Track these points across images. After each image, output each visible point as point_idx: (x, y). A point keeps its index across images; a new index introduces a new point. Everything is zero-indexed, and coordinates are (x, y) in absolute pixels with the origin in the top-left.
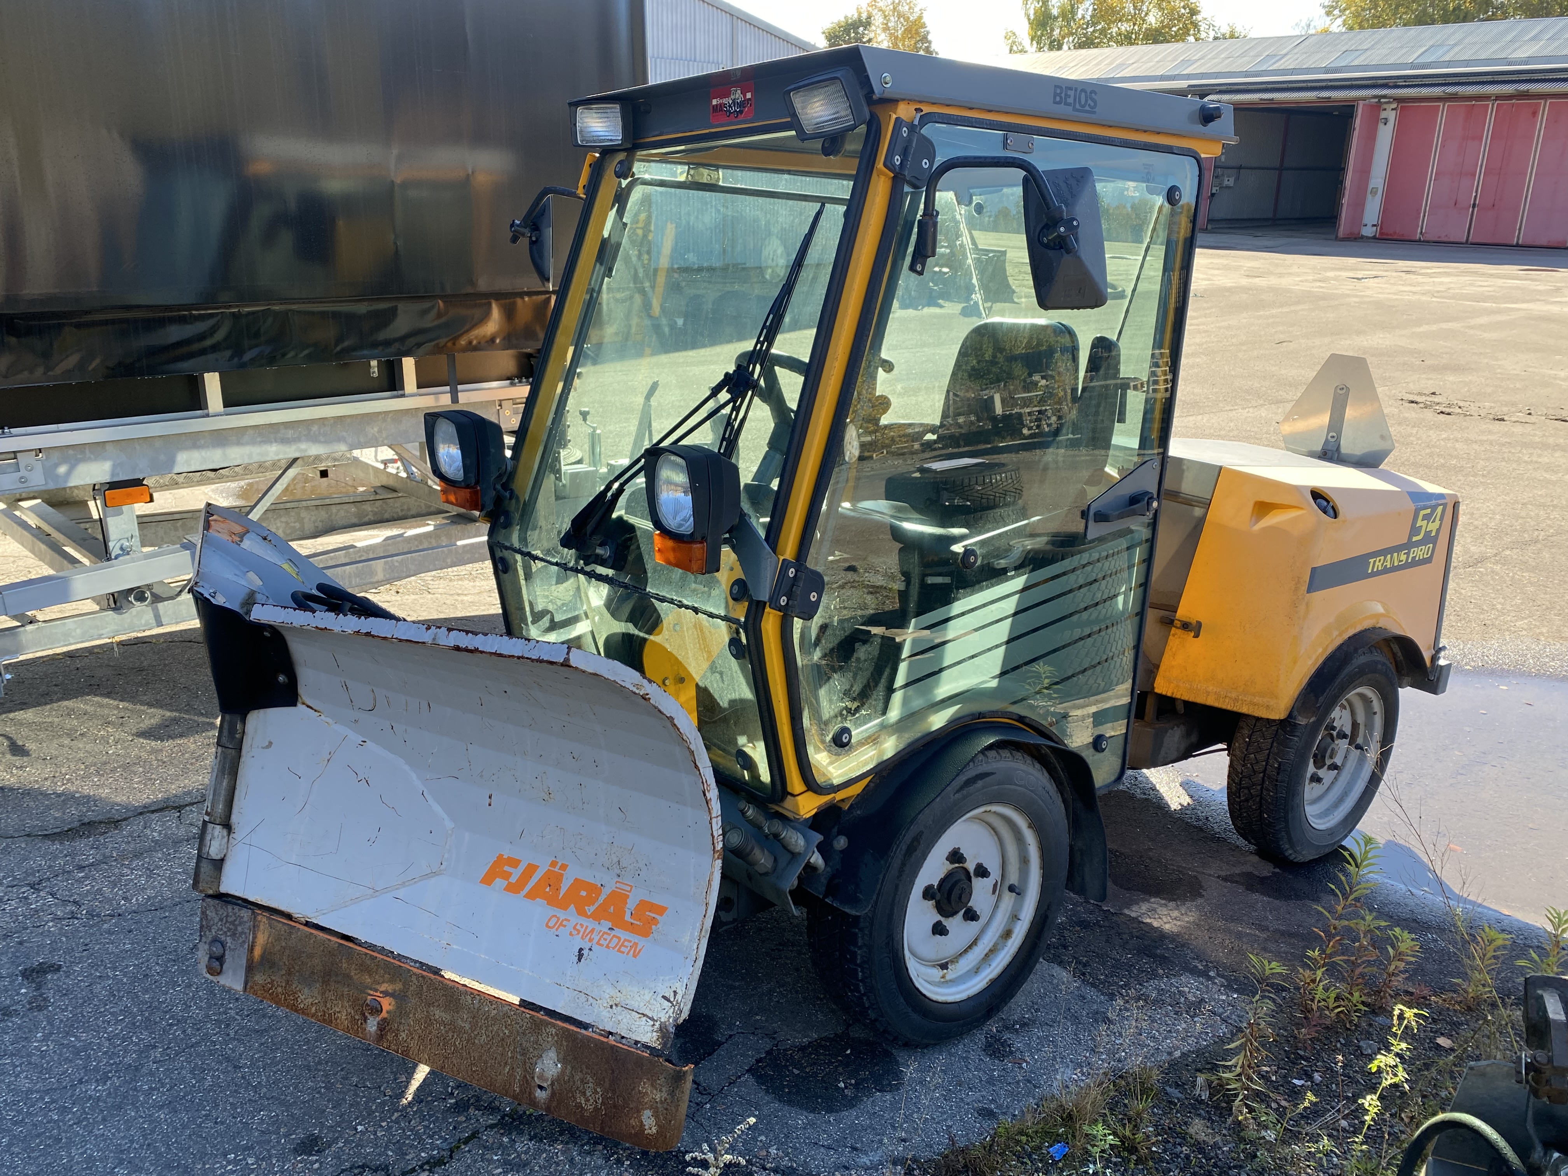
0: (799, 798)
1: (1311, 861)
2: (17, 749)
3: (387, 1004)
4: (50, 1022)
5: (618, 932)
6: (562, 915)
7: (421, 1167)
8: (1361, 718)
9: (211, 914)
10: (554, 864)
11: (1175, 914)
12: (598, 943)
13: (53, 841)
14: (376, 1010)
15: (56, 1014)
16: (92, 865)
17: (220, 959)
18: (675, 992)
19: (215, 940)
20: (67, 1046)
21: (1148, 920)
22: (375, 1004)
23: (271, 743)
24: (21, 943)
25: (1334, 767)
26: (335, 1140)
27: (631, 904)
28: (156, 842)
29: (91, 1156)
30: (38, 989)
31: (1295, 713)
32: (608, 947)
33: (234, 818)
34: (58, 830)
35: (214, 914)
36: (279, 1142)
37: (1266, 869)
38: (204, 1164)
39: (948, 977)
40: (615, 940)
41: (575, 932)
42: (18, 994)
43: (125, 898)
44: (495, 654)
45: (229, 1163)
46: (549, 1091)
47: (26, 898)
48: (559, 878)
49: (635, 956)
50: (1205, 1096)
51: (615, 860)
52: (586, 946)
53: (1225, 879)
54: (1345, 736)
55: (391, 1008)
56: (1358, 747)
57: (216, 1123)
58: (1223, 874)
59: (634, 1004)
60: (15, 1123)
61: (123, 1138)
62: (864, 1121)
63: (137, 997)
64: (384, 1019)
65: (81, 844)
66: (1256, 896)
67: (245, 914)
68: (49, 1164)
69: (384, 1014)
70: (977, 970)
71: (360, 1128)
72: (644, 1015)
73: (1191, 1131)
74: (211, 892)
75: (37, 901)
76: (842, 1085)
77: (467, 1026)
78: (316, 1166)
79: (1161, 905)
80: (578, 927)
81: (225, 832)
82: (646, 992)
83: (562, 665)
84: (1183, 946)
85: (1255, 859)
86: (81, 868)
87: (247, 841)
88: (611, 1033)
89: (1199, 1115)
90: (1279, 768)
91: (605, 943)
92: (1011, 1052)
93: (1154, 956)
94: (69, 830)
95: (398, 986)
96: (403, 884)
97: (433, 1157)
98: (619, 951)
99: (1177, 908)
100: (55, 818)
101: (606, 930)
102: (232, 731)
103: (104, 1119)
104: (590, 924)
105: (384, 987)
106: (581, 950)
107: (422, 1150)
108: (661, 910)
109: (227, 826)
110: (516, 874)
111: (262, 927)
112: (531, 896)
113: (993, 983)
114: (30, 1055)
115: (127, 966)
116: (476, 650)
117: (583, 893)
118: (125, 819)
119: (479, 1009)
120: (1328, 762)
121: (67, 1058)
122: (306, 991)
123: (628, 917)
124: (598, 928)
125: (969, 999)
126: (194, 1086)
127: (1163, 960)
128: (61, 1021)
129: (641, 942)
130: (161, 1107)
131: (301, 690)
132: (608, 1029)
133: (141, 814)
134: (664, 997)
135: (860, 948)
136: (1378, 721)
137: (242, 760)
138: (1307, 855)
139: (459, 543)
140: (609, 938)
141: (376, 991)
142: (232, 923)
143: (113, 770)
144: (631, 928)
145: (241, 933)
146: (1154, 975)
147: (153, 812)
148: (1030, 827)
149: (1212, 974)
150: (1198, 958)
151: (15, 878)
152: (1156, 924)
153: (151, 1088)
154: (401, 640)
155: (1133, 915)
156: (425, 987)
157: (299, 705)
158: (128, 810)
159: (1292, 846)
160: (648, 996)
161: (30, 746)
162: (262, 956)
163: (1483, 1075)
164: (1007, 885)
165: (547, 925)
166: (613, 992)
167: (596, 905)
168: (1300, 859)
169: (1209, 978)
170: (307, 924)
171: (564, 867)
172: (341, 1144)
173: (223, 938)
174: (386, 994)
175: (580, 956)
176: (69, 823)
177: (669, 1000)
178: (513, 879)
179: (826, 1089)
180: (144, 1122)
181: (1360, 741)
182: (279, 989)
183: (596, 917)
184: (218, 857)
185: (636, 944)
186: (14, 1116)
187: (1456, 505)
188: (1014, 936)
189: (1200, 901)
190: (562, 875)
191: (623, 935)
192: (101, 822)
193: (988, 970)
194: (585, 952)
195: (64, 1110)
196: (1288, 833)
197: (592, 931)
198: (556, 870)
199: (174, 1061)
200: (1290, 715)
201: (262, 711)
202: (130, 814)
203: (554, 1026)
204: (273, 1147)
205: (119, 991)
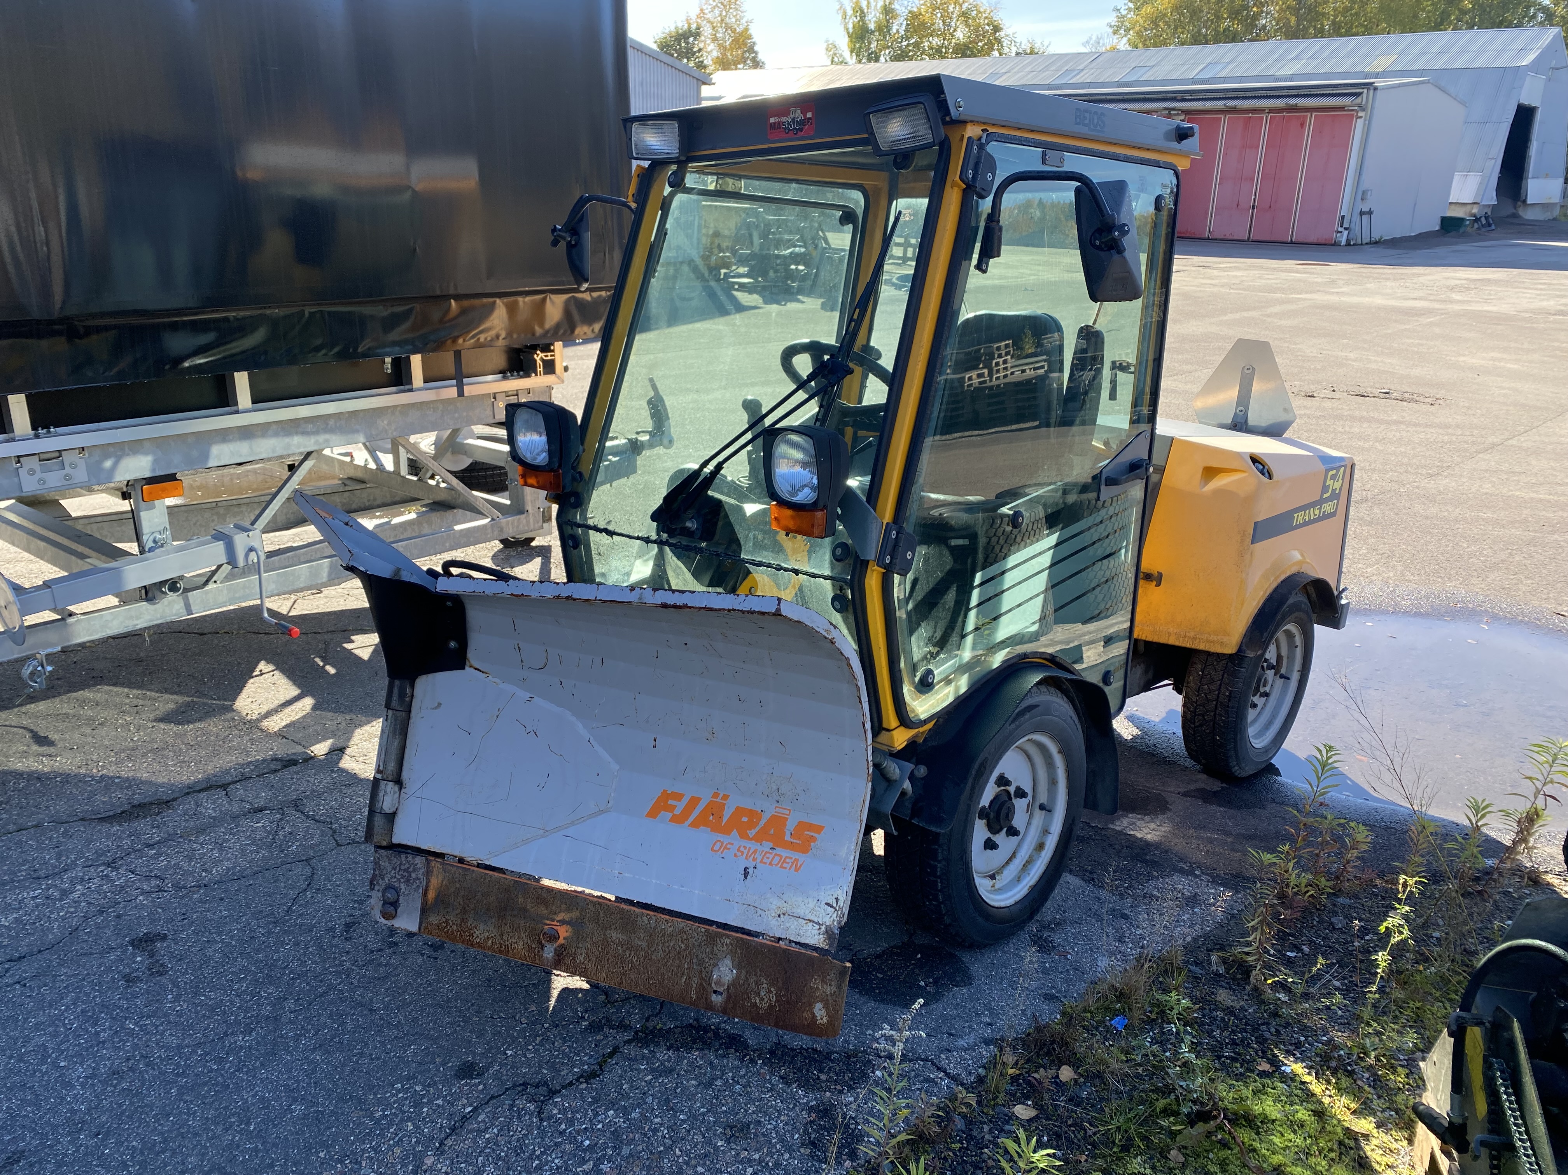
0: (894, 732)
1: (1251, 776)
2: (41, 740)
3: (564, 932)
4: (176, 985)
5: (779, 851)
6: (725, 839)
7: (577, 1080)
8: (1284, 652)
9: (384, 863)
10: (716, 795)
11: (1152, 825)
12: (761, 862)
13: (111, 823)
14: (553, 937)
15: (178, 977)
16: (158, 842)
17: (395, 904)
18: (837, 899)
19: (389, 887)
20: (201, 1004)
21: (1132, 833)
22: (553, 932)
23: (439, 704)
24: (118, 917)
25: (1266, 695)
26: (490, 1065)
27: (791, 825)
28: (214, 818)
29: (263, 1098)
30: (152, 956)
31: (1244, 647)
32: (770, 864)
33: (405, 775)
34: (111, 813)
35: (387, 864)
36: (438, 1070)
37: (1215, 785)
38: (375, 1095)
39: (997, 887)
40: (777, 858)
41: (739, 854)
42: (134, 962)
43: (205, 870)
44: (705, 608)
45: (399, 1091)
46: (724, 995)
47: (107, 876)
48: (722, 807)
49: (796, 870)
50: (1222, 970)
51: (775, 787)
52: (751, 865)
53: (1185, 794)
54: (1273, 667)
55: (567, 934)
56: (1282, 676)
57: (372, 1059)
58: (1182, 790)
59: (800, 911)
60: (178, 1075)
61: (288, 1079)
62: (950, 1011)
63: (252, 957)
64: (562, 946)
65: (140, 825)
66: (1213, 807)
67: (419, 860)
68: (225, 1108)
69: (561, 941)
70: (1019, 879)
71: (509, 1053)
72: (810, 921)
73: (1219, 999)
74: (384, 843)
75: (119, 879)
76: (922, 983)
77: (644, 944)
78: (481, 1087)
79: (1139, 819)
80: (742, 849)
81: (397, 788)
82: (810, 900)
83: (774, 614)
84: (1167, 851)
85: (1204, 777)
86: (150, 846)
87: (418, 794)
88: (780, 939)
89: (1221, 986)
90: (1230, 696)
91: (768, 861)
92: (1054, 947)
93: (1146, 862)
94: (123, 812)
95: (575, 914)
96: (573, 823)
97: (585, 1071)
98: (781, 867)
99: (1152, 821)
100: (104, 802)
101: (768, 850)
102: (402, 695)
103: (262, 1065)
104: (753, 846)
105: (560, 917)
106: (746, 869)
107: (574, 1066)
108: (819, 829)
109: (399, 782)
110: (680, 807)
111: (435, 872)
112: (695, 825)
113: (1033, 888)
114: (166, 1015)
115: (231, 930)
116: (685, 606)
117: (745, 819)
118: (174, 800)
119: (655, 928)
120: (1262, 690)
121: (204, 1015)
122: (482, 927)
123: (788, 837)
124: (760, 848)
125: (1016, 903)
126: (337, 1029)
127: (1154, 864)
128: (186, 983)
129: (801, 857)
130: (314, 1050)
131: (471, 654)
132: (778, 935)
133: (188, 794)
134: (827, 904)
135: (940, 862)
136: (1299, 652)
137: (411, 721)
138: (1248, 770)
139: (457, 528)
140: (771, 856)
141: (553, 920)
142: (406, 870)
143: (144, 755)
144: (791, 846)
145: (415, 880)
146: (1151, 878)
147: (199, 791)
148: (1060, 752)
149: (1197, 872)
150: (1182, 860)
151: (88, 859)
152: (1139, 835)
153: (296, 1034)
154: (605, 602)
155: (1118, 828)
156: (601, 913)
157: (467, 668)
158: (173, 791)
159: (1238, 764)
160: (812, 904)
161: (54, 736)
162: (437, 898)
163: (1536, 909)
164: (1037, 804)
165: (712, 849)
166: (780, 903)
167: (757, 829)
168: (1244, 774)
169: (1196, 876)
170: (479, 866)
171: (726, 797)
172: (496, 1068)
173: (397, 885)
174: (563, 922)
175: (746, 874)
176: (120, 806)
177: (832, 906)
178: (677, 812)
179: (911, 988)
180: (302, 1064)
181: (1283, 671)
182: (455, 927)
183: (758, 839)
184: (391, 811)
185: (796, 860)
186: (174, 1070)
187: (1353, 466)
188: (1046, 848)
189: (1169, 814)
190: (724, 805)
191: (784, 853)
192: (151, 804)
193: (1028, 879)
194: (750, 870)
195: (220, 1061)
196: (1236, 752)
197: (755, 852)
198: (718, 800)
199: (309, 1010)
200: (1240, 650)
201: (431, 676)
202: (176, 795)
203: (728, 936)
204: (435, 1075)
205: (231, 953)
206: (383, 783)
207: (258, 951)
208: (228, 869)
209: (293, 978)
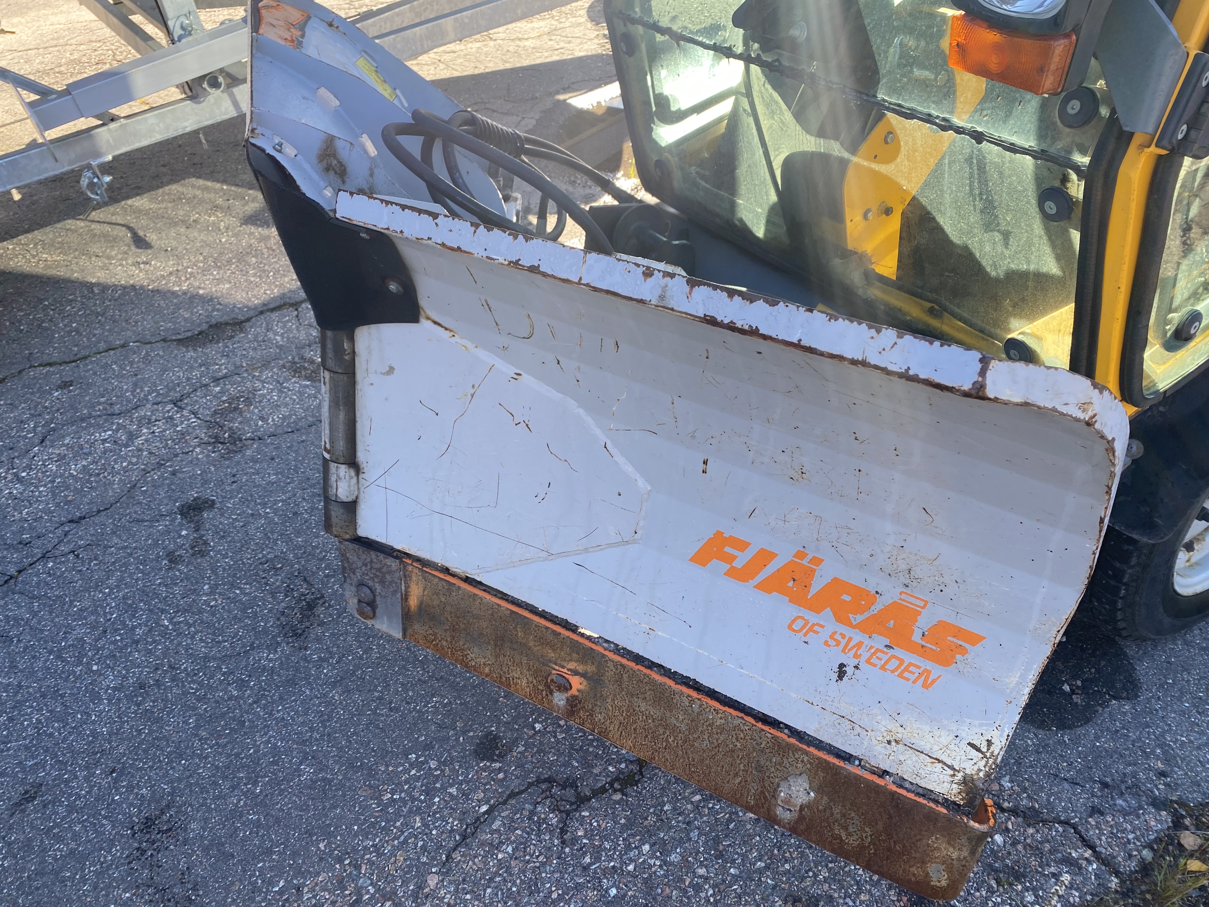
2: (139, 241)
3: (577, 684)
4: (214, 571)
5: (898, 652)
6: (812, 617)
7: (611, 784)
9: (350, 556)
10: (801, 555)
12: (868, 661)
13: (187, 347)
14: (566, 687)
15: (218, 561)
16: (225, 377)
17: (372, 604)
18: (989, 743)
19: (361, 584)
20: (234, 601)
22: (562, 681)
23: (391, 370)
24: (174, 473)
26: (515, 742)
27: (924, 622)
28: (280, 347)
29: (275, 746)
30: (197, 530)
32: (883, 668)
33: (361, 456)
34: (189, 334)
35: (356, 559)
36: (457, 740)
38: (387, 766)
40: (894, 663)
41: (832, 643)
42: (180, 536)
43: (262, 418)
45: (412, 765)
46: (796, 815)
47: (171, 418)
48: (810, 573)
49: (925, 686)
51: (903, 566)
52: (850, 661)
55: (581, 687)
57: (391, 709)
59: (925, 744)
60: (199, 699)
61: (303, 724)
64: (573, 696)
65: (212, 351)
67: (393, 561)
68: (237, 755)
69: (574, 692)
71: (538, 726)
72: (939, 761)
74: (347, 537)
75: (182, 423)
76: (1066, 688)
77: (683, 727)
78: (501, 776)
80: (838, 637)
81: (352, 473)
82: (943, 733)
83: (966, 394)
86: (216, 381)
87: (380, 482)
88: (886, 773)
91: (880, 663)
94: (200, 333)
95: (590, 669)
96: (586, 550)
97: (621, 772)
98: (900, 676)
100: (186, 320)
101: (882, 647)
102: (339, 351)
103: (281, 698)
104: (857, 636)
105: (572, 665)
106: (842, 666)
107: (609, 762)
108: (975, 639)
109: (353, 464)
110: (742, 559)
111: (414, 578)
112: (765, 587)
114: (200, 612)
115: (276, 502)
117: (847, 598)
118: (248, 320)
119: (699, 714)
121: (235, 617)
122: (476, 649)
123: (917, 637)
124: (867, 642)
128: (224, 569)
129: (936, 670)
130: (334, 685)
131: (423, 302)
132: (883, 766)
133: (262, 313)
134: (970, 744)
135: (1132, 566)
137: (359, 387)
140: (885, 658)
141: (563, 667)
142: (379, 570)
143: (229, 262)
144: (921, 651)
145: (391, 582)
147: (273, 310)
151: (158, 394)
153: (320, 659)
156: (625, 676)
157: (423, 320)
158: (249, 309)
160: (945, 739)
161: (151, 236)
162: (420, 607)
165: (790, 627)
166: (893, 726)
167: (866, 615)
170: (467, 580)
171: (817, 561)
172: (521, 749)
173: (371, 583)
174: (575, 673)
175: (841, 672)
176: (199, 325)
177: (978, 750)
178: (738, 564)
179: (1050, 693)
180: (320, 704)
182: (444, 643)
183: (865, 628)
184: (350, 499)
185: (928, 672)
186: (197, 690)
190: (813, 571)
191: (909, 658)
192: (227, 324)
194: (849, 670)
195: (242, 685)
197: (859, 645)
198: (805, 562)
199: (338, 624)
201: (373, 327)
202: (251, 313)
203: (807, 753)
204: (453, 747)
205: (272, 532)
206: (333, 466)
207: (298, 533)
208: (284, 418)
209: (327, 576)
